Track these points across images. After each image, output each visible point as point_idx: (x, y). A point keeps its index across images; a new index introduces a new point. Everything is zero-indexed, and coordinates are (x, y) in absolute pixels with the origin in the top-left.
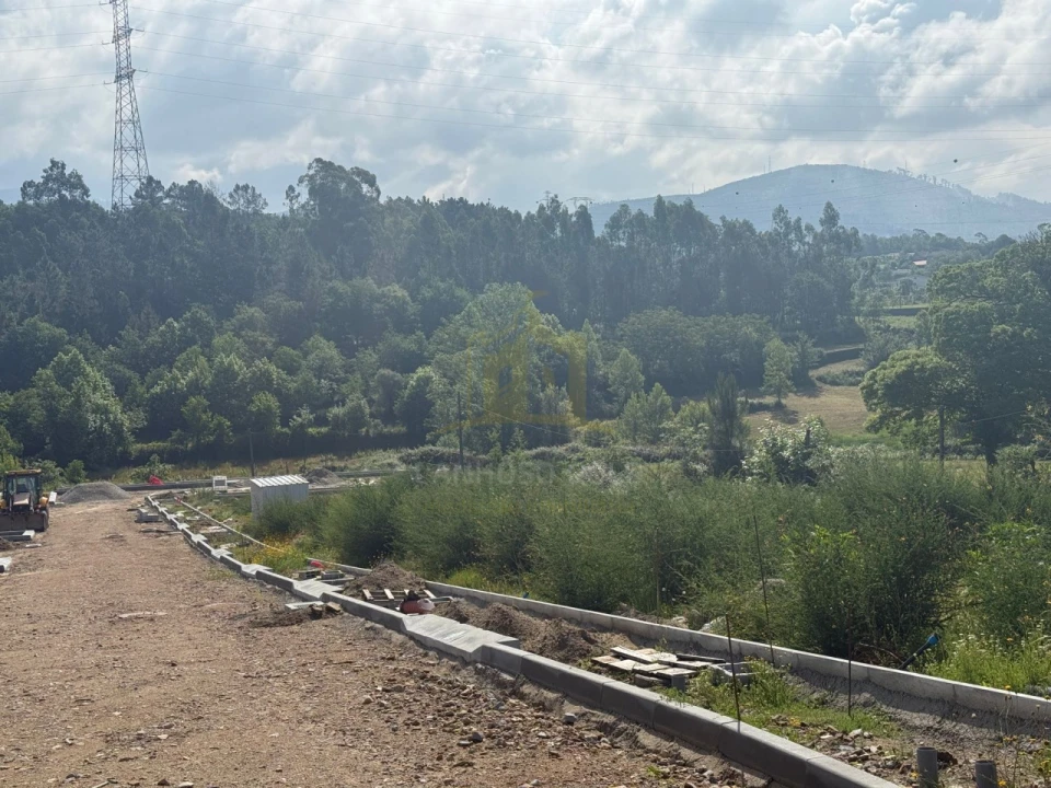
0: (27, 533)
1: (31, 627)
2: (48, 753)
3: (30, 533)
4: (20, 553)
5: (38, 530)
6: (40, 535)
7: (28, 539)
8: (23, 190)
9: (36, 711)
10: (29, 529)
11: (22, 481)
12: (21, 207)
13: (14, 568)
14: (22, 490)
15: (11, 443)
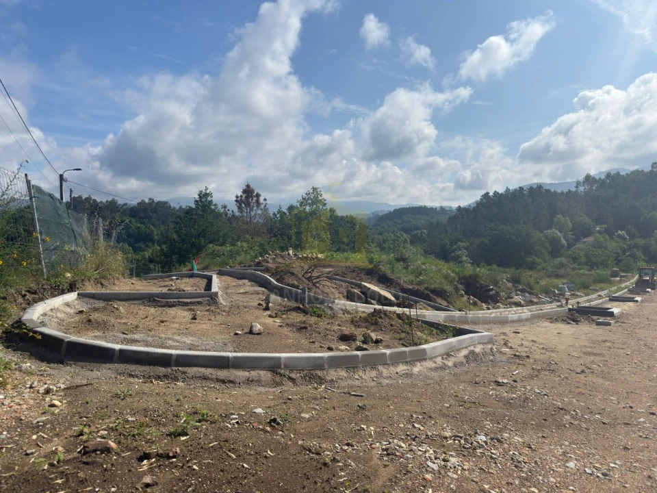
0: (648, 290)
1: (648, 323)
2: (654, 366)
3: (650, 290)
4: (645, 296)
5: (653, 289)
6: (653, 291)
7: (648, 292)
8: (652, 166)
9: (650, 352)
10: (649, 288)
11: (646, 271)
12: (651, 172)
13: (642, 301)
14: (646, 274)
15: (643, 257)
